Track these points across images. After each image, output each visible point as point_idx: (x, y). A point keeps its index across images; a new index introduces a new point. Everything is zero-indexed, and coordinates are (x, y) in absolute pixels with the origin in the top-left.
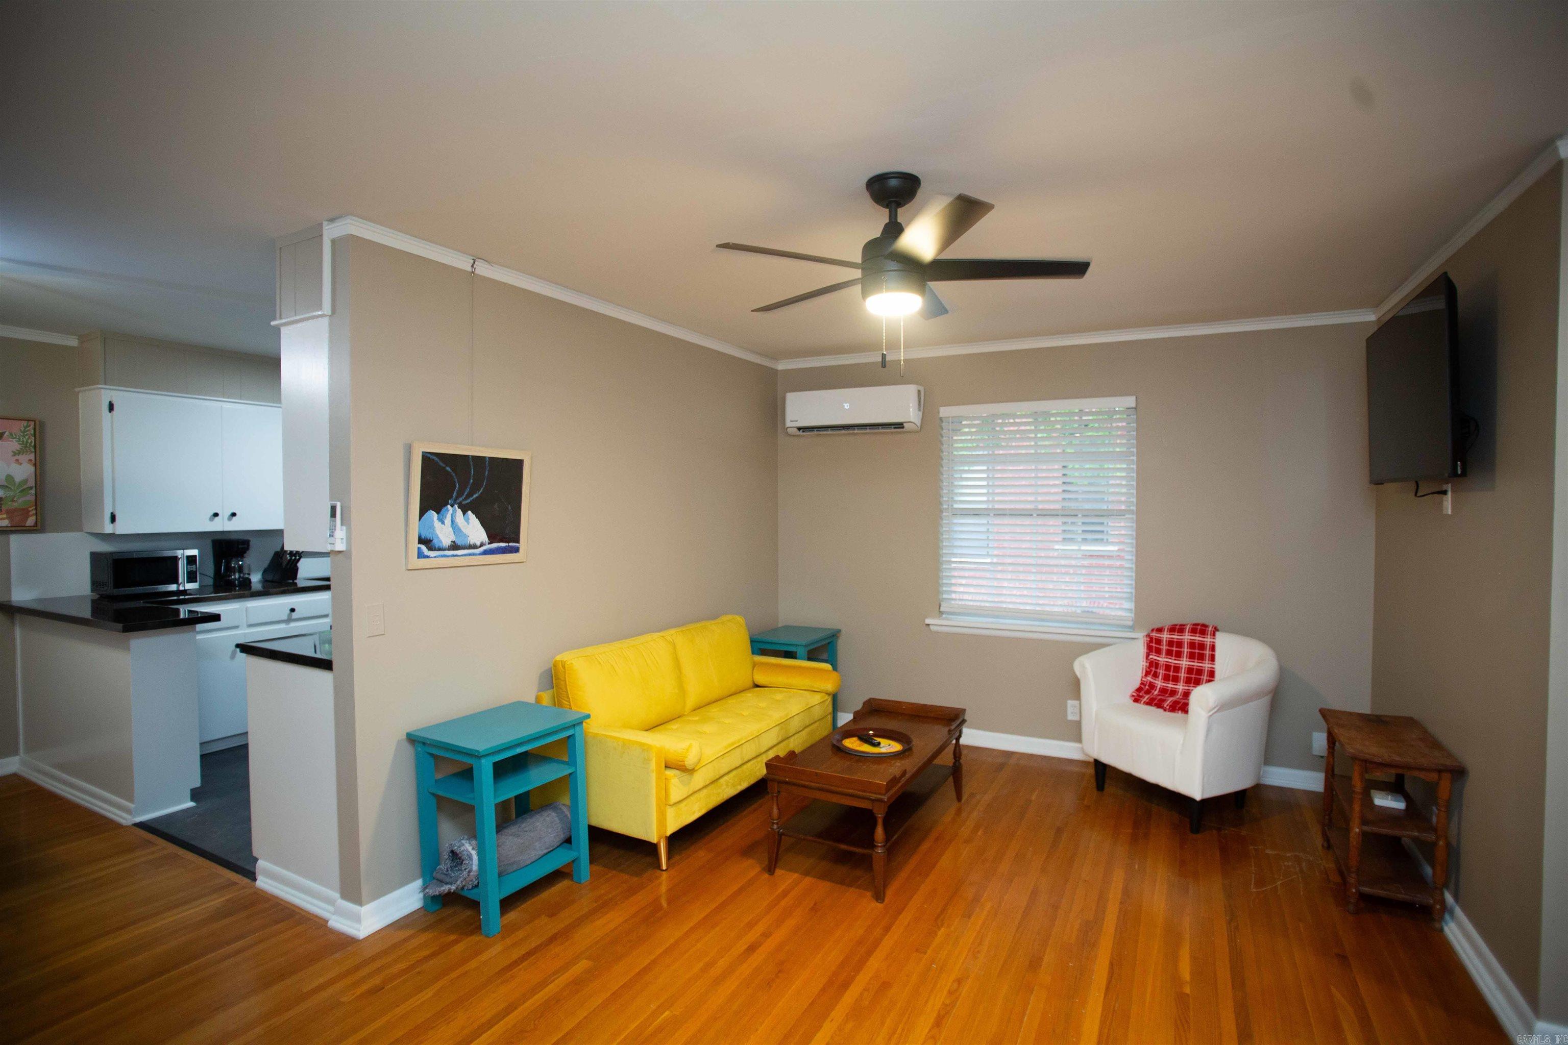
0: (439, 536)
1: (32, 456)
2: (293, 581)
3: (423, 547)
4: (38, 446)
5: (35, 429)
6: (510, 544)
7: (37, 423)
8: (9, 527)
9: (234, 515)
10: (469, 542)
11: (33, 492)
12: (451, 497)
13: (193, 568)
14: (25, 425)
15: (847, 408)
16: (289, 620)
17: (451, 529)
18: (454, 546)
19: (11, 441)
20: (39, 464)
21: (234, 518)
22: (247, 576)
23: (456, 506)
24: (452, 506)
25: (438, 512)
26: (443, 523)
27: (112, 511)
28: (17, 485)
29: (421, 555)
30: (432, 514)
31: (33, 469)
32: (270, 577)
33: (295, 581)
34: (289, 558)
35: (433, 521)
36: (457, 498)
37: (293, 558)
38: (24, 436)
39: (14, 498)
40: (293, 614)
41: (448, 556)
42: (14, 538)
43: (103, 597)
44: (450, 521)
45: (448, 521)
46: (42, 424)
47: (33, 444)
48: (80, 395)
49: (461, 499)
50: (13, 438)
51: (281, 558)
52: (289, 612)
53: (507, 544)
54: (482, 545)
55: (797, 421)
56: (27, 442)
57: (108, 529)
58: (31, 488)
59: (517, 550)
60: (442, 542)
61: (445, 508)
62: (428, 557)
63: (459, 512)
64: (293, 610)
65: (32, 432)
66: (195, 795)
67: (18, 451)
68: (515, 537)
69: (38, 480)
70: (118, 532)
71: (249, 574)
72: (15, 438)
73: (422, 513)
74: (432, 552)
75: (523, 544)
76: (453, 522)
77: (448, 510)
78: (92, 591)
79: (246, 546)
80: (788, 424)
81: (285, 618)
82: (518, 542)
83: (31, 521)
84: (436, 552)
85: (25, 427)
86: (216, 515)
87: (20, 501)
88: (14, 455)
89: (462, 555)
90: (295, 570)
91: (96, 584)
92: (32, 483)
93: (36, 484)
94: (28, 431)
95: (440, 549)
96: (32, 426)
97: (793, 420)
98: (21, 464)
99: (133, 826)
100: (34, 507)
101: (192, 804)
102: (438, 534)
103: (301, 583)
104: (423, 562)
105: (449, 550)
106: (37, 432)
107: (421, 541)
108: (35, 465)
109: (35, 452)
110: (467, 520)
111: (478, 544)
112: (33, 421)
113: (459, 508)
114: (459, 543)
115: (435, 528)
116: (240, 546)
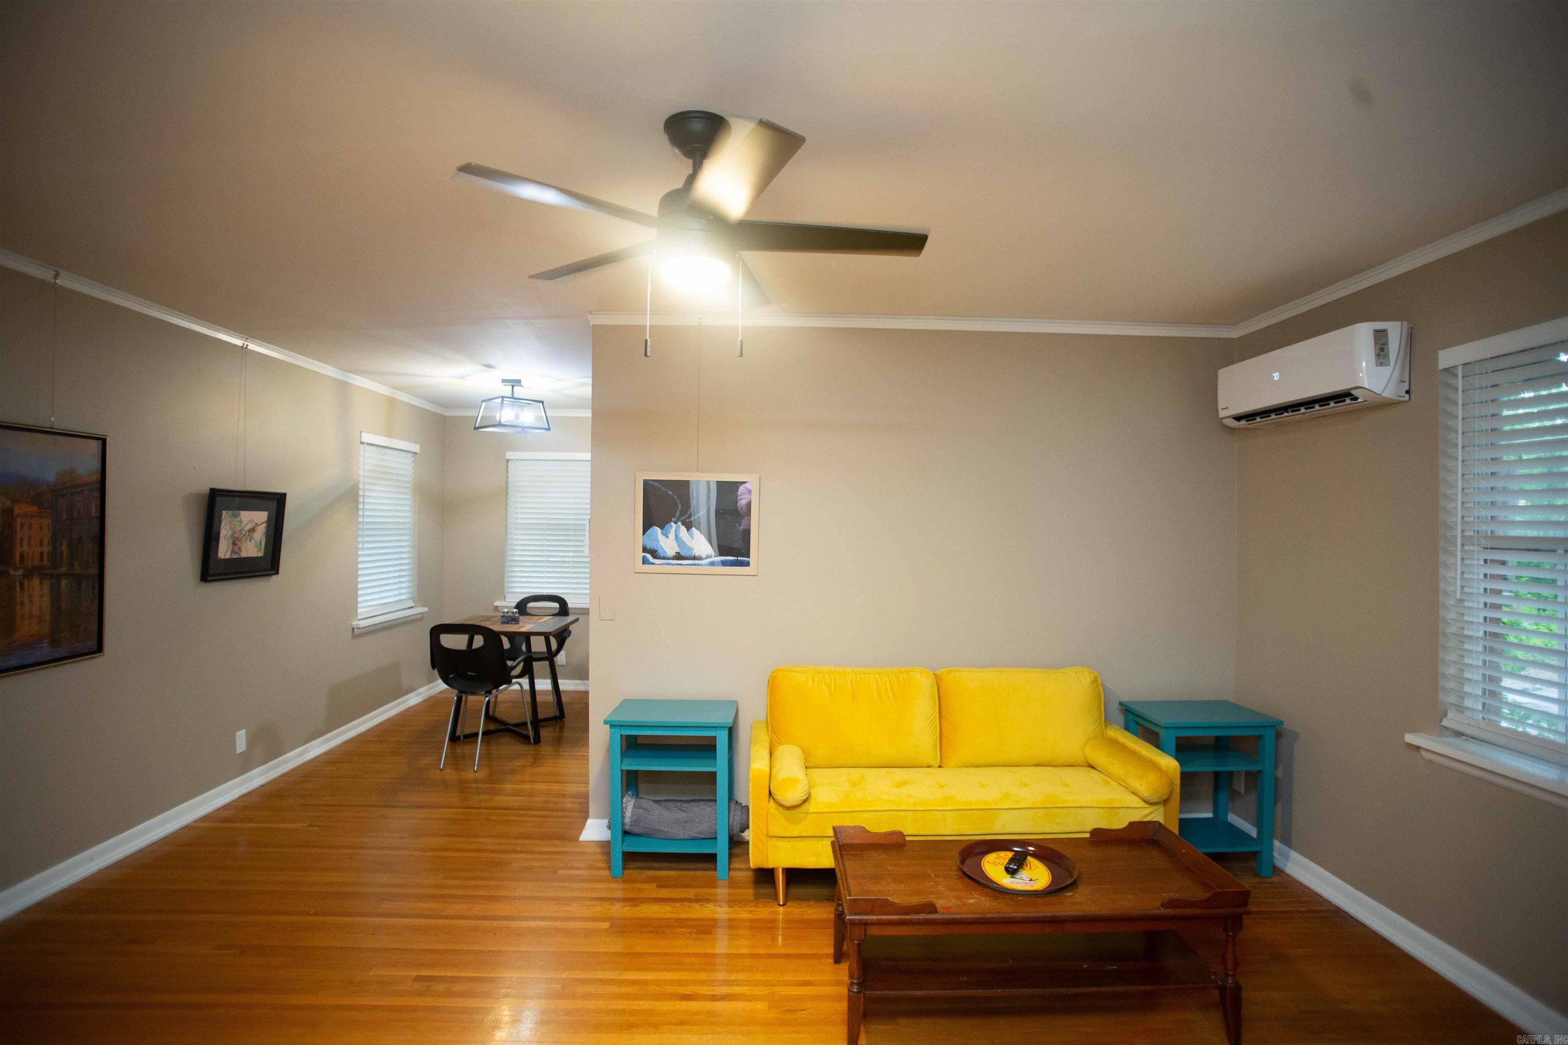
0: (663, 547)
3: (649, 556)
6: (739, 558)
10: (693, 554)
12: (674, 516)
15: (1277, 379)
17: (675, 542)
18: (678, 557)
23: (680, 523)
24: (676, 523)
25: (662, 528)
26: (667, 537)
29: (645, 561)
30: (656, 530)
35: (657, 535)
36: (679, 518)
41: (673, 565)
44: (674, 536)
45: (672, 535)
49: (684, 518)
53: (736, 558)
54: (707, 557)
55: (1227, 408)
59: (747, 564)
60: (666, 552)
61: (669, 525)
62: (653, 564)
63: (683, 529)
68: (745, 551)
73: (645, 529)
74: (657, 560)
75: (752, 559)
76: (677, 537)
77: (671, 527)
80: (1222, 414)
82: (749, 557)
84: (660, 560)
89: (686, 565)
95: (664, 558)
97: (1223, 408)
102: (662, 545)
104: (647, 568)
105: (673, 559)
107: (645, 550)
110: (692, 536)
111: (704, 556)
113: (682, 524)
114: (683, 554)
115: (659, 540)
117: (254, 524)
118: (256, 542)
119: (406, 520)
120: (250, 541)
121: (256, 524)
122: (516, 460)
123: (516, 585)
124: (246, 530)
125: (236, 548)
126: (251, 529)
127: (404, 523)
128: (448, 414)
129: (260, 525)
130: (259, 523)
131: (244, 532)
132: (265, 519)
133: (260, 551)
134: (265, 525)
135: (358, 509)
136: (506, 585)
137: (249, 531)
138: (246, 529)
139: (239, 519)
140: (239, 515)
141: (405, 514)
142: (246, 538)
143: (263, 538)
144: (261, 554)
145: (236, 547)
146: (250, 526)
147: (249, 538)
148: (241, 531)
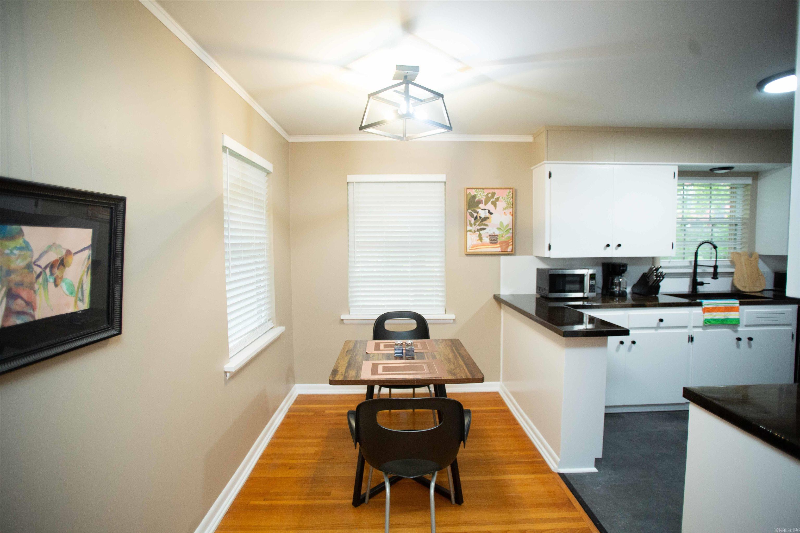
1: (511, 210)
2: (655, 295)
4: (514, 204)
5: (513, 194)
7: (514, 190)
8: (500, 252)
9: (619, 245)
11: (511, 231)
13: (593, 282)
14: (509, 192)
16: (658, 328)
19: (503, 202)
20: (514, 215)
21: (619, 248)
22: (624, 290)
27: (549, 243)
28: (505, 227)
31: (511, 217)
32: (638, 291)
33: (657, 296)
34: (655, 279)
37: (658, 278)
38: (508, 198)
39: (503, 235)
40: (661, 323)
42: (502, 258)
43: (542, 297)
46: (516, 190)
47: (512, 203)
48: (534, 171)
50: (503, 200)
51: (648, 278)
52: (658, 321)
56: (509, 202)
57: (547, 254)
58: (510, 229)
64: (661, 320)
65: (512, 195)
66: (598, 463)
67: (505, 207)
69: (514, 224)
70: (552, 257)
71: (626, 288)
72: (504, 200)
78: (537, 292)
79: (625, 268)
81: (655, 325)
83: (510, 249)
85: (509, 193)
86: (608, 246)
87: (506, 237)
88: (503, 210)
90: (657, 288)
91: (539, 288)
92: (511, 226)
93: (513, 227)
94: (510, 195)
96: (512, 192)
98: (506, 215)
99: (558, 476)
100: (511, 241)
101: (595, 470)
103: (662, 299)
106: (514, 195)
108: (512, 215)
109: (513, 208)
112: (512, 189)
116: (621, 268)
117: (64, 252)
118: (71, 285)
119: (262, 241)
120: (56, 285)
121: (68, 252)
122: (357, 182)
123: (358, 299)
124: (43, 266)
125: (19, 304)
126: (56, 261)
127: (260, 244)
128: (290, 141)
129: (76, 253)
130: (73, 251)
131: (38, 270)
132: (88, 242)
133: (82, 301)
134: (88, 253)
135: (222, 229)
136: (350, 300)
137: (52, 266)
138: (43, 262)
139: (20, 242)
140: (21, 233)
141: (262, 235)
142: (46, 281)
143: (85, 278)
144: (84, 305)
145: (19, 301)
146: (52, 257)
147: (51, 280)
148: (29, 267)
